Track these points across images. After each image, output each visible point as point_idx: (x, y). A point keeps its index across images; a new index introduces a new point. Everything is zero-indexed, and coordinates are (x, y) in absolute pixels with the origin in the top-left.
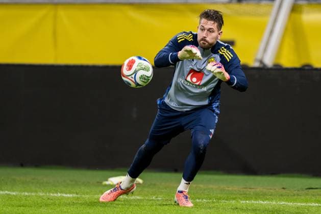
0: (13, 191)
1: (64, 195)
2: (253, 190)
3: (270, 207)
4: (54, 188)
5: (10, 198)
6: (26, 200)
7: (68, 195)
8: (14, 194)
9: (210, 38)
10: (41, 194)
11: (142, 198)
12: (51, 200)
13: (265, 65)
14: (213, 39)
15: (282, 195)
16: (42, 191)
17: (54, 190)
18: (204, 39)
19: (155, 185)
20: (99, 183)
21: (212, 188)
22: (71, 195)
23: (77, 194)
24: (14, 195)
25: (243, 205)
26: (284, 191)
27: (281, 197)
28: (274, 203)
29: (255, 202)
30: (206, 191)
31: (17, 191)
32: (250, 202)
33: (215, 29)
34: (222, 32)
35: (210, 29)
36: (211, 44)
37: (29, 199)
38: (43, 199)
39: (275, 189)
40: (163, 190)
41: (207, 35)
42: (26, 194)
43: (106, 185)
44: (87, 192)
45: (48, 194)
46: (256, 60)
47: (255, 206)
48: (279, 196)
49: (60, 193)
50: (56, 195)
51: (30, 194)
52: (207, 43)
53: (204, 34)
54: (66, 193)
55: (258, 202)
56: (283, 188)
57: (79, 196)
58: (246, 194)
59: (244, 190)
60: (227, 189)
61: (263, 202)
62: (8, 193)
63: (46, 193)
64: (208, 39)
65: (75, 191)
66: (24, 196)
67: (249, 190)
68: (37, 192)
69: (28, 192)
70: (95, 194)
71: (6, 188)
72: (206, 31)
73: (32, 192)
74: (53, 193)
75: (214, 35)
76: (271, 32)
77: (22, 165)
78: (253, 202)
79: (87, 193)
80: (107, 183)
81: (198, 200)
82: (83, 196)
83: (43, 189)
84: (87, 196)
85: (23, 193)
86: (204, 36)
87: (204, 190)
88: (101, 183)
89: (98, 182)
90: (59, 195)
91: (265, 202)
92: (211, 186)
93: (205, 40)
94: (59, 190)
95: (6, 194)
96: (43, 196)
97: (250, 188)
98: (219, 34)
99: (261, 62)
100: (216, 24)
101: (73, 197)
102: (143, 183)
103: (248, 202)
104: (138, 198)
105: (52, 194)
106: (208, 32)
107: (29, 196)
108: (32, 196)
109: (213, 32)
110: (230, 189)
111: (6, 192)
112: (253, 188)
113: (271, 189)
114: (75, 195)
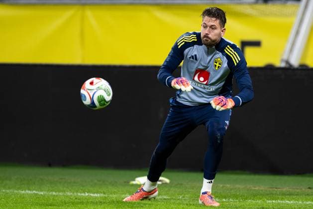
0: (41, 191)
1: (92, 195)
2: (279, 190)
3: (296, 207)
4: (81, 188)
5: (39, 198)
6: (53, 199)
7: (96, 195)
8: (42, 193)
9: (213, 35)
10: (69, 194)
11: (169, 198)
12: (79, 199)
13: (291, 66)
14: (215, 35)
15: (308, 195)
16: (70, 190)
17: (82, 190)
18: (206, 36)
19: (182, 184)
20: (127, 183)
21: (239, 188)
22: (99, 195)
23: (104, 193)
24: (41, 195)
25: (270, 204)
26: (310, 191)
27: (307, 197)
28: (300, 202)
29: (282, 202)
30: (232, 191)
31: (45, 191)
32: (276, 202)
33: (217, 26)
34: (225, 29)
35: (212, 26)
36: (214, 41)
37: (56, 198)
38: (70, 198)
39: (301, 189)
40: (190, 190)
41: (210, 32)
42: (54, 193)
43: (133, 185)
44: (114, 191)
45: (75, 194)
46: (282, 60)
47: (281, 205)
48: (305, 195)
49: (88, 193)
50: (83, 194)
51: (57, 193)
52: (210, 40)
53: (206, 31)
54: (94, 193)
55: (284, 202)
56: (309, 188)
57: (106, 196)
58: (273, 194)
59: (271, 189)
60: (253, 188)
61: (289, 202)
62: (36, 192)
63: (73, 193)
64: (210, 36)
65: (102, 191)
66: (52, 195)
67: (276, 190)
68: (65, 192)
69: (56, 192)
70: (123, 194)
71: (34, 188)
72: (208, 28)
73: (59, 192)
74: (81, 193)
75: (217, 31)
76: (297, 33)
77: (50, 165)
78: (279, 201)
79: (114, 193)
80: (134, 182)
81: (224, 200)
82: (111, 195)
83: (70, 188)
84: (114, 196)
85: (51, 193)
86: (207, 33)
87: (231, 189)
88: (128, 182)
89: (125, 182)
90: (87, 194)
91: (292, 202)
92: (237, 186)
93: (208, 37)
94: (87, 190)
95: (34, 193)
96: (71, 195)
97: (276, 188)
98: (222, 31)
99: (287, 62)
100: (218, 21)
101: (101, 197)
102: (170, 182)
103: (274, 201)
104: (165, 197)
105: (79, 194)
106: (211, 29)
107: (57, 196)
108: (60, 196)
109: (215, 28)
110: (257, 188)
111: (34, 192)
112: (279, 188)
113: (297, 189)
114: (102, 195)
